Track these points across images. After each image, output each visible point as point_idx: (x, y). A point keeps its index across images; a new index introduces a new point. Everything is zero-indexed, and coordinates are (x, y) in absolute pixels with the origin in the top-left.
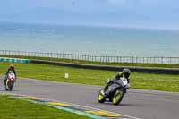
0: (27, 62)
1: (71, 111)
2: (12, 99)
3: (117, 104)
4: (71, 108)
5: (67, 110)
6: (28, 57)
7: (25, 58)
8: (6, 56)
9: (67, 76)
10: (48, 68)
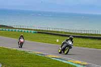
0: (35, 33)
1: (60, 60)
2: (26, 53)
3: (66, 54)
4: (60, 59)
5: (58, 60)
6: (36, 30)
7: (35, 30)
8: (24, 29)
9: (58, 41)
10: (47, 36)
